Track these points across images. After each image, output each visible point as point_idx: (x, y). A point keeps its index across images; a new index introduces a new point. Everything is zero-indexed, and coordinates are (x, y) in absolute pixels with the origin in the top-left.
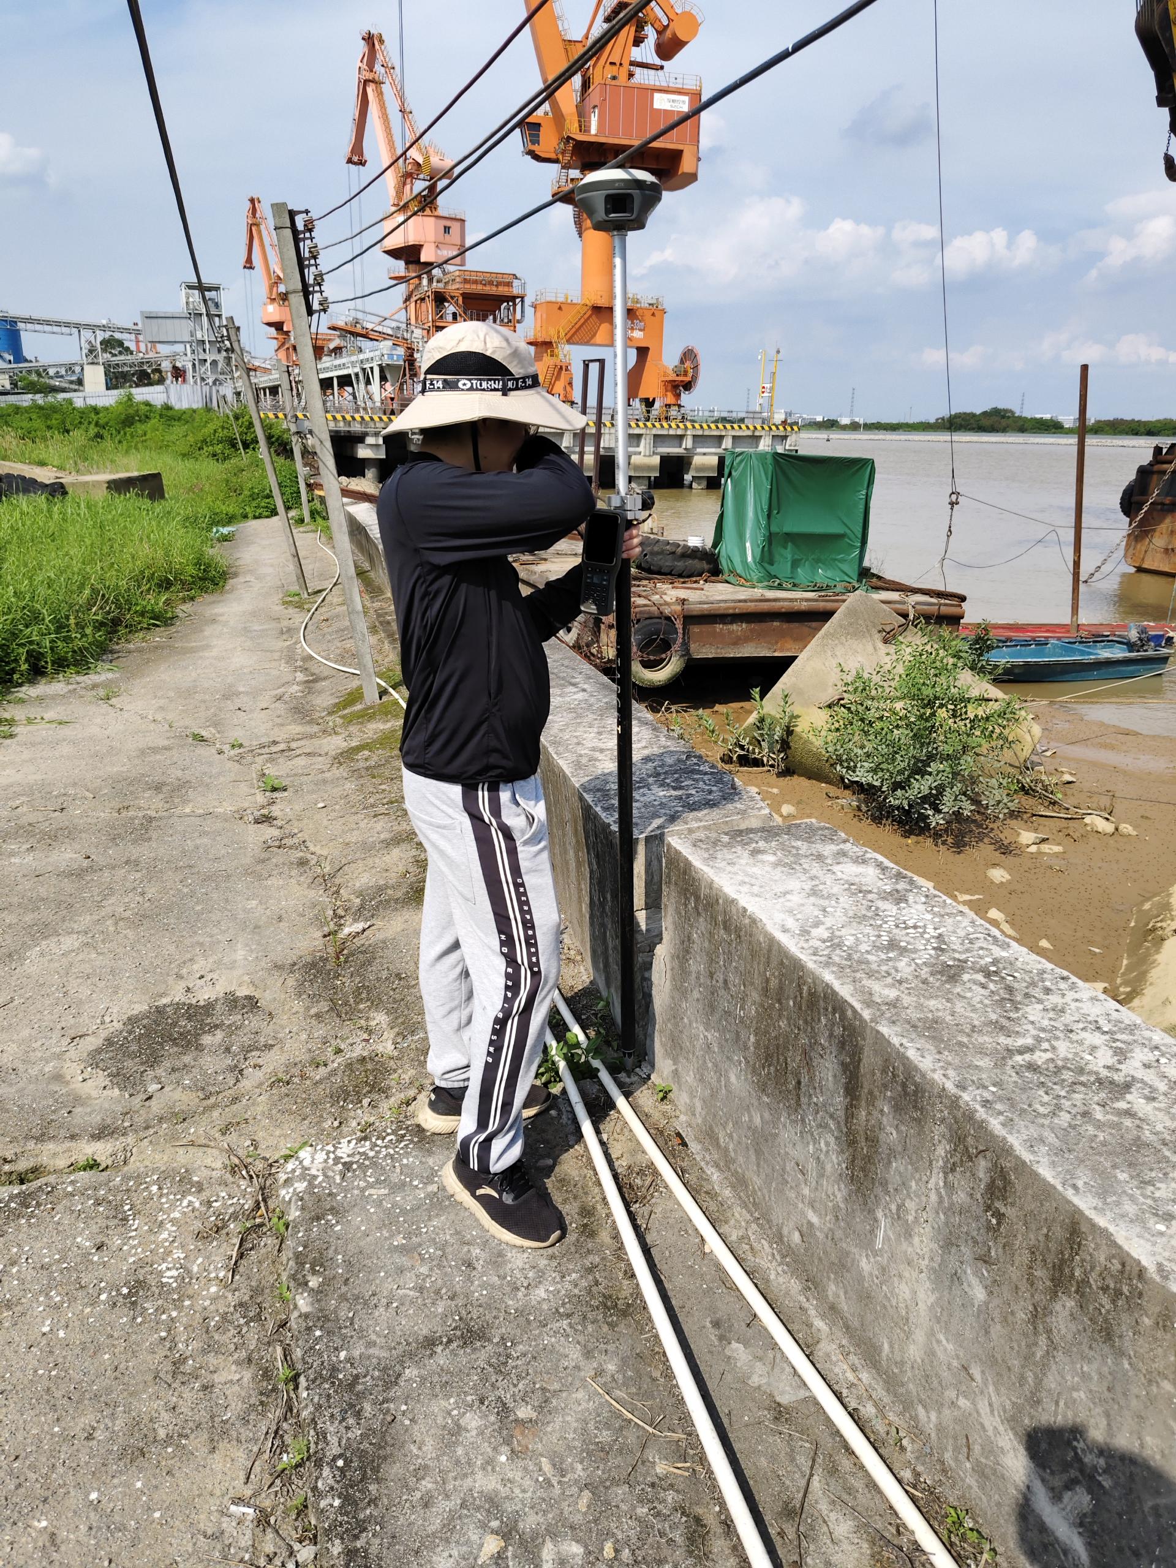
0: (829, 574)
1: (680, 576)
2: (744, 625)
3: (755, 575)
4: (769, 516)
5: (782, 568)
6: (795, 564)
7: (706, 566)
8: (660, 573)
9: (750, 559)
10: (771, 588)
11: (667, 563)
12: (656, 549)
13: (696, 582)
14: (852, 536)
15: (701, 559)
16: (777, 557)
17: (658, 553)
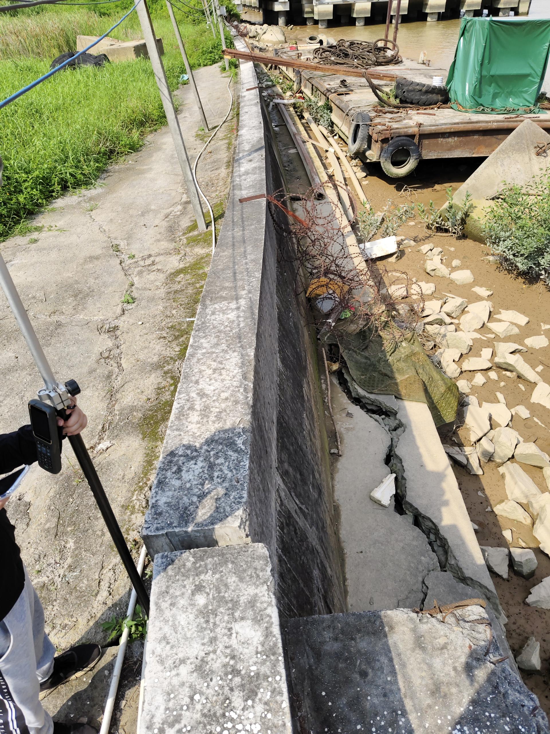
0: (516, 101)
1: (424, 104)
2: (456, 139)
3: (469, 103)
4: (482, 65)
5: (486, 100)
6: (495, 96)
7: (440, 98)
8: (412, 103)
9: (467, 92)
10: (477, 112)
11: (416, 97)
12: (410, 88)
13: (432, 108)
14: (535, 75)
15: (437, 94)
16: (484, 92)
17: (411, 91)
